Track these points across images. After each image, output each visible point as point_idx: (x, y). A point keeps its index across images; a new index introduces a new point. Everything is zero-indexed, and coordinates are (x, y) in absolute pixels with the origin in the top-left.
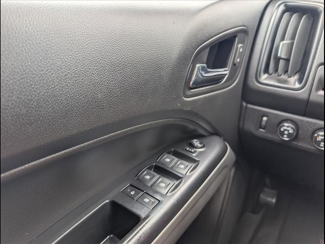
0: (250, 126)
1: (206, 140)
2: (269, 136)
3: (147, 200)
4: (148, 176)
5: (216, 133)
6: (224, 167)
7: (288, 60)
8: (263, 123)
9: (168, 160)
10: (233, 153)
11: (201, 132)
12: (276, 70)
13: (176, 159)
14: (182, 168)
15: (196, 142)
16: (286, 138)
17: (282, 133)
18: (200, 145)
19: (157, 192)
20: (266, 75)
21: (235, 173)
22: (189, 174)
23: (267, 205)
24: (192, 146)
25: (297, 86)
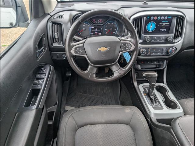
0: (55, 58)
1: (45, 67)
2: (60, 59)
3: (39, 85)
4: (36, 81)
5: (47, 64)
6: (52, 72)
7: (58, 38)
8: (58, 56)
9: (38, 76)
10: (53, 67)
11: (43, 65)
12: (56, 41)
13: (40, 75)
14: (43, 76)
15: (43, 69)
16: (65, 59)
17: (63, 58)
18: (44, 69)
19: (40, 83)
20: (54, 43)
21: (56, 72)
22: (45, 77)
23: (69, 77)
24: (42, 70)
25: (62, 45)
